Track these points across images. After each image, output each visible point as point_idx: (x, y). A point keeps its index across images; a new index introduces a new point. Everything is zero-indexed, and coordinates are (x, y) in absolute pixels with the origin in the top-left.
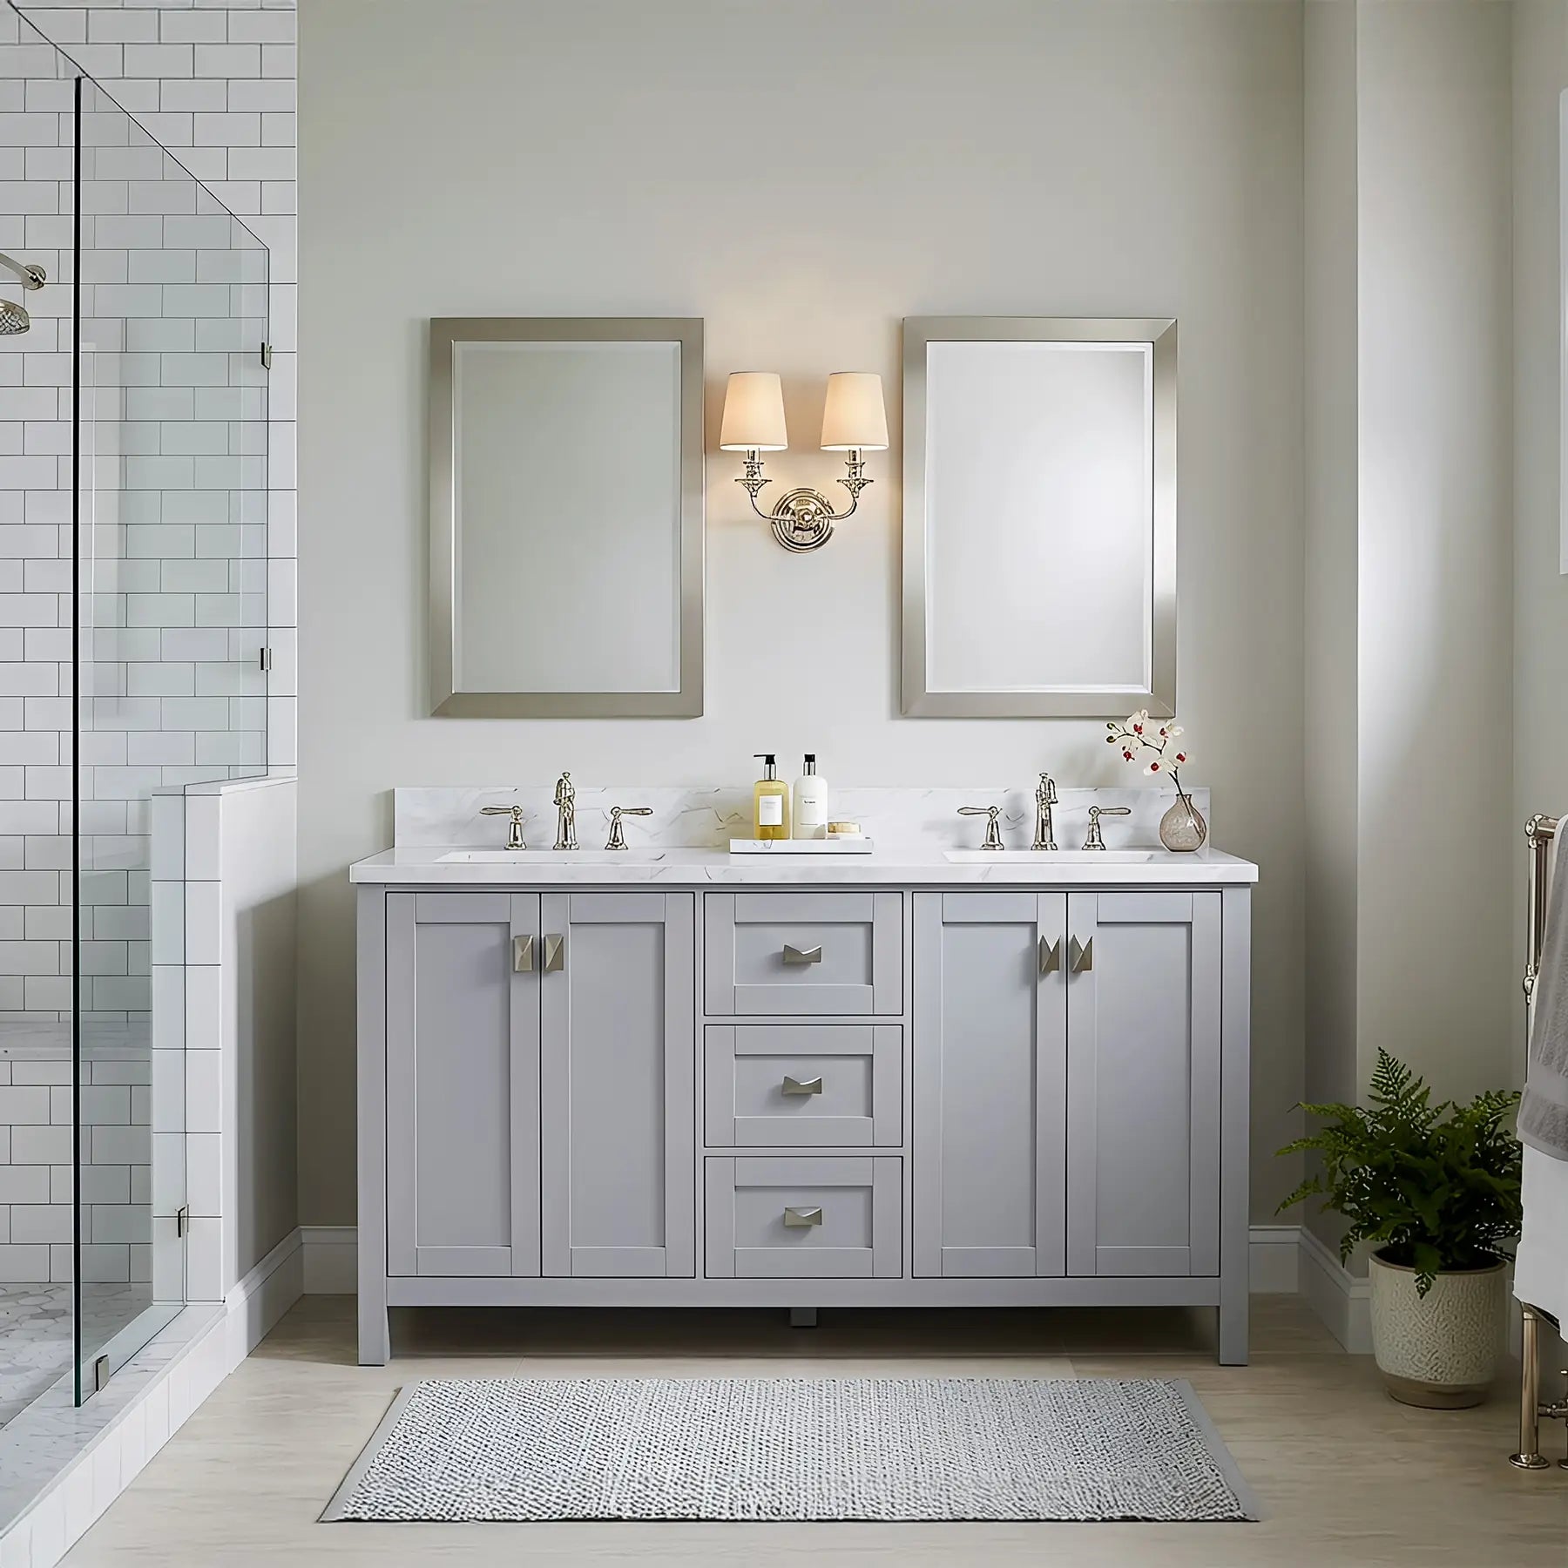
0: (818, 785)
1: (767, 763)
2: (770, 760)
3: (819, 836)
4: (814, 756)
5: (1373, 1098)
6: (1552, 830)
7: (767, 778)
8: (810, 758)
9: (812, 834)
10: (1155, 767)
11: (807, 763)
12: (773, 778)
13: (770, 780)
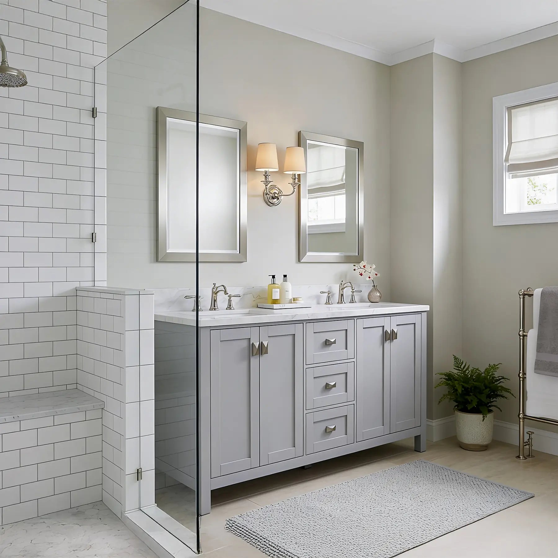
0: (289, 285)
1: (272, 278)
2: (274, 277)
3: (290, 302)
4: (286, 275)
5: (455, 369)
6: (533, 293)
7: (273, 283)
8: (285, 276)
9: (288, 302)
10: (369, 277)
11: (284, 278)
12: (275, 283)
13: (274, 283)
